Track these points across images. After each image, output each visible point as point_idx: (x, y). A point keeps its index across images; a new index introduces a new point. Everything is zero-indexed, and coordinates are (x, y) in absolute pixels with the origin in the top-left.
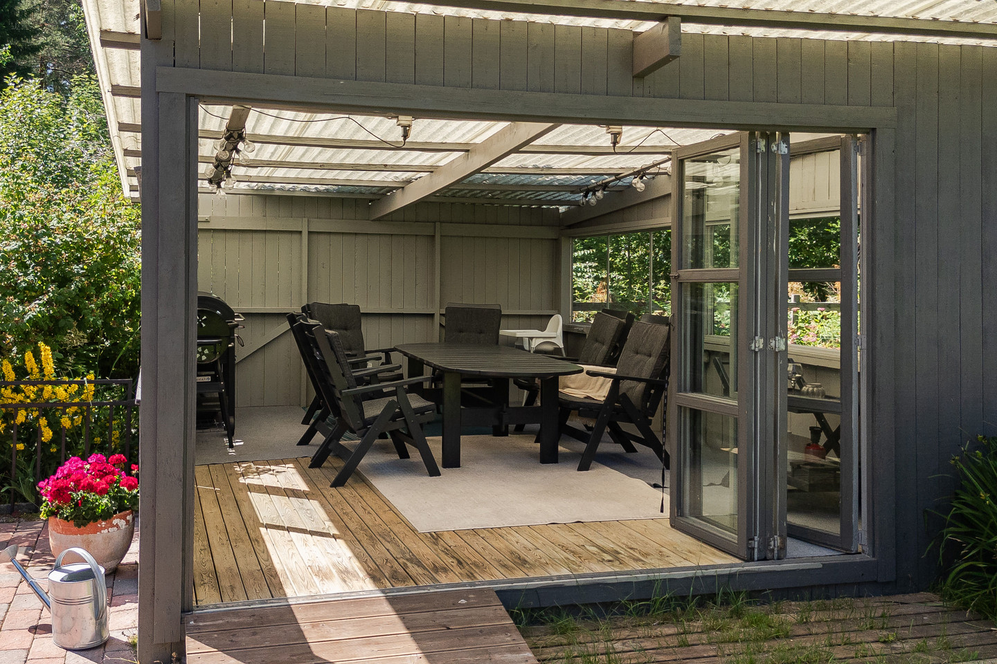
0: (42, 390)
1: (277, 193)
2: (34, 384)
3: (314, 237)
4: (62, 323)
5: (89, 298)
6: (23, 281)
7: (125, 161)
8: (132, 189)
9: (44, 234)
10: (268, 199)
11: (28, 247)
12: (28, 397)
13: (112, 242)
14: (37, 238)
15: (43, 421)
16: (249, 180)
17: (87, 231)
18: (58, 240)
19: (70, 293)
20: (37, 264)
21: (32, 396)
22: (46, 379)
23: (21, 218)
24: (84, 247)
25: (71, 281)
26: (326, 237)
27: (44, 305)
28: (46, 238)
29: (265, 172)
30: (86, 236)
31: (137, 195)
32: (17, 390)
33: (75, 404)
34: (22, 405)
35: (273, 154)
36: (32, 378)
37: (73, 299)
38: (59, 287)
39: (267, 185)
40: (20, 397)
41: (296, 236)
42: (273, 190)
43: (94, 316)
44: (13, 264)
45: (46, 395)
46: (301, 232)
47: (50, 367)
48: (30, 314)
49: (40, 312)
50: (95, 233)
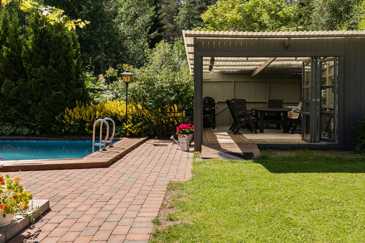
0: (175, 114)
1: (226, 72)
2: (173, 113)
3: (236, 83)
4: (178, 101)
5: (183, 96)
6: (170, 92)
7: (191, 66)
8: (192, 72)
9: (174, 83)
10: (224, 74)
11: (171, 85)
12: (172, 116)
13: (188, 84)
14: (173, 83)
15: (175, 120)
16: (218, 69)
17: (183, 82)
18: (177, 84)
19: (180, 95)
20: (173, 89)
21: (173, 115)
22: (176, 112)
23: (170, 79)
24: (182, 85)
25: (180, 92)
26: (239, 83)
27: (175, 97)
28: (175, 83)
29: (222, 67)
30: (183, 83)
31: (193, 74)
32: (170, 114)
33: (181, 117)
34: (171, 117)
35: (222, 63)
36: (173, 112)
37: (180, 96)
38: (178, 93)
39: (223, 70)
40: (171, 115)
41: (231, 83)
42: (225, 71)
43: (185, 100)
44: (168, 89)
45: (176, 115)
46: (232, 82)
47: (176, 109)
48: (172, 99)
49: (174, 99)
50: (184, 82)
